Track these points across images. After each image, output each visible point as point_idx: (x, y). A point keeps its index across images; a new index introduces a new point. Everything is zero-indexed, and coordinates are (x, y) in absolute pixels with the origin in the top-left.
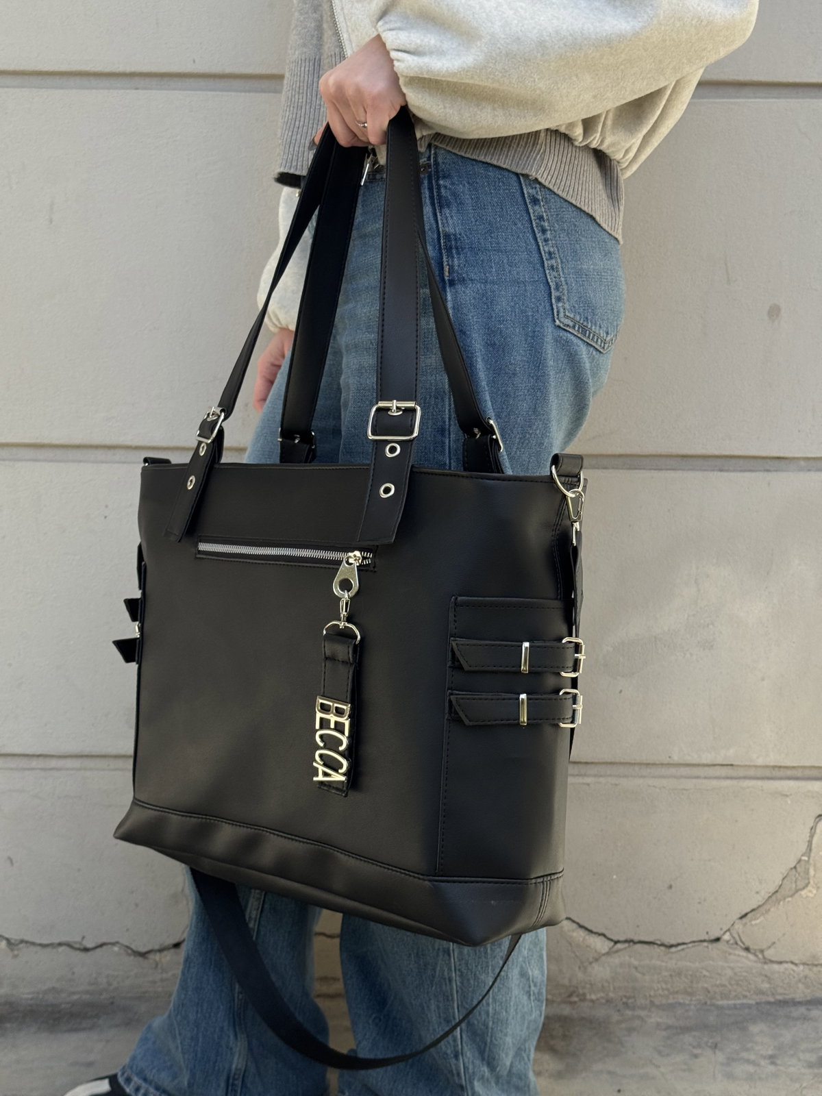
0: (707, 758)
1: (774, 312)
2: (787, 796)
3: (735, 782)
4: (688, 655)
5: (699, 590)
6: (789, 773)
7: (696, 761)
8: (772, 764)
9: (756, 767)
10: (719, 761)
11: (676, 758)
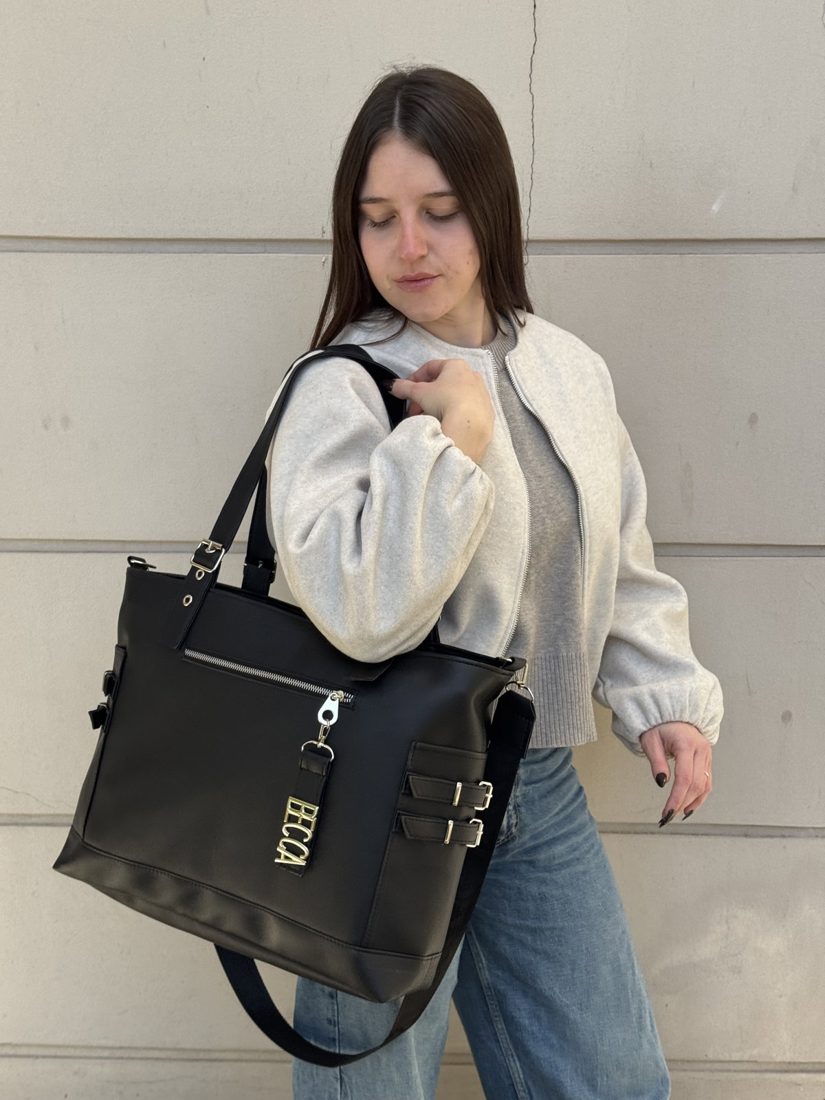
0: (736, 1056)
1: (787, 717)
2: (800, 1085)
3: (758, 1075)
4: (721, 979)
5: (729, 928)
6: (802, 1067)
7: (728, 1058)
8: (788, 1060)
9: (775, 1063)
10: (746, 1058)
11: (711, 1057)
